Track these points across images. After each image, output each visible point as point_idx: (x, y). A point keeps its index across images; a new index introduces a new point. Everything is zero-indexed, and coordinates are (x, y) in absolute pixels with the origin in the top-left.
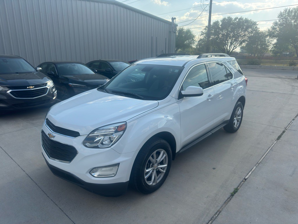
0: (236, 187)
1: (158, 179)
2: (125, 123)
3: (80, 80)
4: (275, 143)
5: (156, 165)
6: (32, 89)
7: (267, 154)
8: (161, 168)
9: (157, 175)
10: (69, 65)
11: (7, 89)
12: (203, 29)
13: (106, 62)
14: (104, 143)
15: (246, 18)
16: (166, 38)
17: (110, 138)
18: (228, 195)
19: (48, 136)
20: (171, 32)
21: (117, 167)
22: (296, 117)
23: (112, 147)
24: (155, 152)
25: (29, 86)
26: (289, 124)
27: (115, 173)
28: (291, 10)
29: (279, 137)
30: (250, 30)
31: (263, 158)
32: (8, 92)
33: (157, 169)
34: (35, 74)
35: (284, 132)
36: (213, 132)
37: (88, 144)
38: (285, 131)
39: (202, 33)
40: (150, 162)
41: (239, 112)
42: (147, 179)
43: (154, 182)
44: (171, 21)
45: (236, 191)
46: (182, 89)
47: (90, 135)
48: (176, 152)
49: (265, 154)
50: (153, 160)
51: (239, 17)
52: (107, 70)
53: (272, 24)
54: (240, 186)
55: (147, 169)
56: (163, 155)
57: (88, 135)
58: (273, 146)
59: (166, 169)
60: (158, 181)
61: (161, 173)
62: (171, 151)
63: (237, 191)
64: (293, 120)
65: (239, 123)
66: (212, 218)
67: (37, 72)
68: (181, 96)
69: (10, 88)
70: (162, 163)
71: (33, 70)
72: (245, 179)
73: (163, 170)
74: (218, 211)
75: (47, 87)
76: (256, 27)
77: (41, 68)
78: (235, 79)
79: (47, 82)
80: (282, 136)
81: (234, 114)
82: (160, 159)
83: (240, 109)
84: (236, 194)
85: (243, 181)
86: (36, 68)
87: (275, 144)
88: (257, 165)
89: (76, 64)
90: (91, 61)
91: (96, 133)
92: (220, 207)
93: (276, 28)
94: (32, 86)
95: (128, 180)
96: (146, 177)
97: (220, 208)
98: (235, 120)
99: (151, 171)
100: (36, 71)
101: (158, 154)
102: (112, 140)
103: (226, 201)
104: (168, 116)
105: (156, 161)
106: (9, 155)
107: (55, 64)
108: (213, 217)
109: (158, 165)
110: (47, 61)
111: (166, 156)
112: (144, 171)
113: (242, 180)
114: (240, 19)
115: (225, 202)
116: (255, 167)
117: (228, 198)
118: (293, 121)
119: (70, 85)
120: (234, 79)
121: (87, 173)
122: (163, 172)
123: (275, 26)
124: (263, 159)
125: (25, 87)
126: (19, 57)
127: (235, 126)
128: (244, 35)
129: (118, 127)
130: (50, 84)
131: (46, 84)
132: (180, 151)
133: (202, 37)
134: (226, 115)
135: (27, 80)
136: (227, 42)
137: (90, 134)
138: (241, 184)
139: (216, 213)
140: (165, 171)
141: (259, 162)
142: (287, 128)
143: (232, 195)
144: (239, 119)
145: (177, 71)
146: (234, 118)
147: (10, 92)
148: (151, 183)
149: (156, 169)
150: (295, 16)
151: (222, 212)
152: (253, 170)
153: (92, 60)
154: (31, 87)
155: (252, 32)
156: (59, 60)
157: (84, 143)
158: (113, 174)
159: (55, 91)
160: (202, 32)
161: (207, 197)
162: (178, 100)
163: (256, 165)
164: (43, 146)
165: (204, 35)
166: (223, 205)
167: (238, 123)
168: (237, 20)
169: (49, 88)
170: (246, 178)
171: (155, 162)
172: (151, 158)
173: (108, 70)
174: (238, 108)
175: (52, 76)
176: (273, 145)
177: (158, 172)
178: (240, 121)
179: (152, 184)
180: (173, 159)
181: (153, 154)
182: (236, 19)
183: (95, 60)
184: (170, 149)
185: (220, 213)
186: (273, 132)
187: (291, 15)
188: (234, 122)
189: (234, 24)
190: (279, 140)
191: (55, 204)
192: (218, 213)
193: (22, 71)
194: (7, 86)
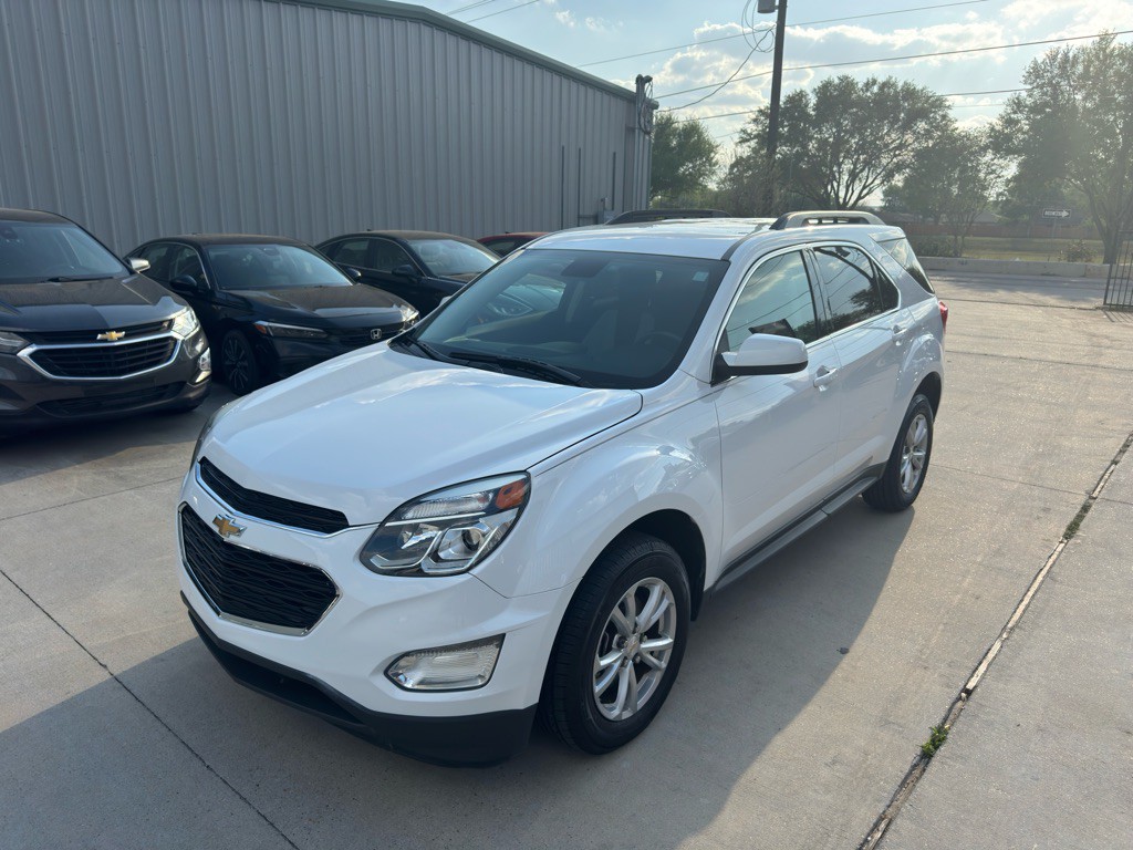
0: (937, 721)
1: (641, 693)
2: (522, 477)
3: (299, 310)
4: (1059, 549)
5: (632, 640)
6: (116, 344)
7: (1036, 592)
8: (652, 653)
9: (638, 680)
10: (256, 249)
11: (19, 342)
12: (749, 120)
13: (394, 239)
14: (442, 555)
15: (906, 83)
16: (615, 154)
17: (466, 537)
18: (912, 755)
19: (216, 529)
20: (633, 130)
21: (497, 646)
22: (1122, 452)
23: (473, 572)
24: (632, 590)
25: (103, 332)
26: (1101, 480)
27: (486, 673)
28: (1071, 55)
29: (1072, 530)
30: (922, 126)
31: (1022, 607)
32: (24, 353)
33: (637, 655)
34: (127, 284)
35: (1085, 509)
36: (832, 508)
37: (378, 560)
38: (1090, 506)
39: (745, 136)
40: (612, 629)
41: (918, 432)
42: (602, 696)
43: (625, 708)
44: (632, 87)
45: (938, 739)
46: (724, 344)
47: (387, 525)
48: (705, 588)
49: (1030, 594)
50: (625, 622)
51: (881, 79)
52: (397, 271)
53: (1004, 106)
54: (951, 717)
55: (603, 654)
56: (659, 602)
57: (382, 524)
58: (1054, 562)
59: (668, 655)
60: (641, 703)
61: (650, 673)
62: (688, 585)
63: (944, 739)
64: (1115, 462)
65: (918, 473)
66: (862, 845)
67: (134, 277)
68: (721, 373)
69: (30, 338)
70: (653, 633)
71: (117, 268)
72: (969, 692)
73: (660, 658)
74: (881, 819)
75: (172, 334)
76: (944, 117)
77: (146, 263)
78: (906, 309)
79: (172, 316)
80: (1082, 524)
81: (901, 442)
82: (648, 616)
83: (922, 423)
84: (942, 748)
85: (960, 698)
86: (129, 263)
87: (1058, 556)
88: (1005, 636)
89: (280, 248)
90: (332, 237)
91: (411, 517)
92: (888, 803)
93: (1018, 121)
94: (118, 330)
95: (536, 700)
96: (599, 688)
97: (889, 806)
98: (904, 463)
99: (617, 665)
100: (128, 274)
101: (643, 596)
102: (475, 542)
103: (906, 778)
104: (672, 449)
105: (636, 625)
106: (38, 601)
107: (197, 245)
108: (866, 841)
109: (641, 641)
110: (162, 236)
111: (670, 604)
112: (592, 662)
113: (955, 694)
114: (885, 85)
115: (903, 783)
116: (997, 646)
117: (914, 767)
118: (1112, 467)
119: (261, 326)
120: (903, 307)
121: (375, 672)
122: (658, 668)
123: (1015, 113)
124: (1024, 611)
125: (90, 335)
127: (905, 488)
128: (901, 146)
129: (496, 492)
130: (184, 323)
131: (171, 322)
132: (717, 582)
133: (745, 151)
134: (877, 448)
135: (98, 308)
136: (835, 169)
137: (388, 519)
138: (955, 711)
139: (876, 826)
140: (664, 665)
141: (1010, 625)
142: (1096, 492)
143: (927, 756)
144: (919, 458)
145: (701, 276)
146: (901, 457)
147: (32, 356)
148: (615, 712)
149: (633, 654)
150: (1085, 76)
151: (898, 821)
152: (991, 656)
153: (335, 233)
154: (114, 335)
155: (928, 134)
157: (364, 556)
158: (480, 676)
159: (203, 352)
160: (744, 131)
161: (834, 762)
162: (709, 389)
163: (1001, 635)
164: (185, 565)
165: (753, 143)
166: (897, 792)
167: (915, 477)
168: (875, 89)
169: (180, 338)
170: (970, 686)
171: (631, 628)
172: (616, 612)
173: (401, 269)
174: (915, 420)
175: (189, 293)
176: (1054, 557)
177: (642, 668)
178: (922, 469)
179: (620, 714)
180: (694, 618)
181: (625, 598)
182: (869, 85)
183: (346, 233)
184: (685, 578)
185: (892, 827)
186: (1046, 510)
187: (1074, 73)
188: (902, 471)
189: (861, 103)
190: (1072, 541)
191: (241, 797)
192: (883, 826)
193: (73, 272)
194: (21, 330)
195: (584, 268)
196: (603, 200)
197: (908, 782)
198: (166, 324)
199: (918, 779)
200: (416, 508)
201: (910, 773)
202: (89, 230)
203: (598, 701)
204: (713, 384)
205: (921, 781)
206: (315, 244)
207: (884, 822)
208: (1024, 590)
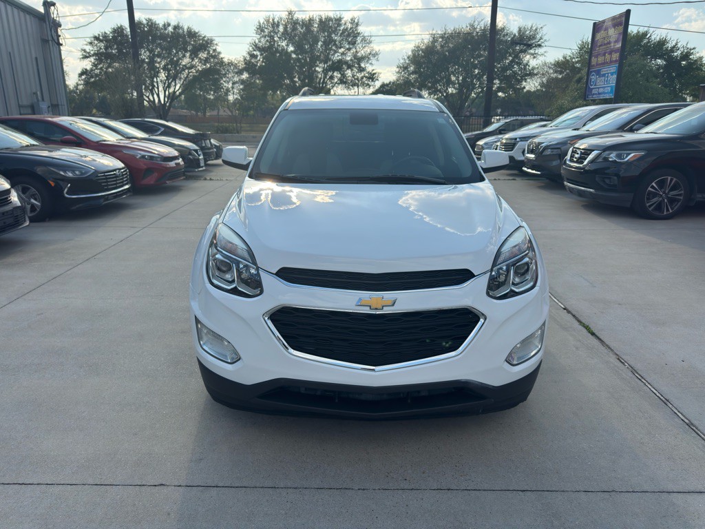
12: (85, 43)
15: (189, 28)
16: (36, 58)
20: (47, 41)
28: (276, 20)
30: (203, 55)
37: (491, 293)
39: (85, 54)
44: (42, 10)
47: (494, 269)
51: (173, 23)
53: (248, 46)
57: (491, 270)
74: (618, 359)
76: (215, 50)
91: (501, 262)
93: (257, 56)
103: (601, 343)
108: (627, 367)
113: (565, 311)
114: (176, 28)
123: (255, 50)
128: (192, 67)
133: (87, 64)
137: (493, 266)
139: (622, 362)
143: (592, 333)
150: (285, 32)
155: (206, 61)
157: (488, 292)
160: (85, 51)
165: (92, 59)
166: (607, 349)
168: (170, 29)
182: (167, 25)
187: (279, 31)
189: (164, 37)
196: (35, 94)
201: (598, 341)
207: (621, 359)
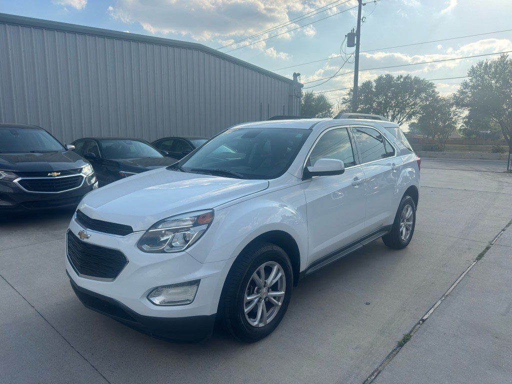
0: (407, 332)
1: (269, 317)
2: (211, 211)
3: (139, 166)
4: (473, 264)
5: (264, 290)
6: (56, 178)
7: (460, 281)
8: (275, 298)
9: (268, 310)
10: (122, 142)
11: (13, 176)
12: (346, 94)
13: (184, 139)
14: (173, 244)
15: (415, 77)
16: (284, 106)
17: (184, 237)
18: (394, 345)
19: (78, 237)
20: (292, 96)
21: (196, 287)
22: (507, 226)
23: (187, 251)
24: (263, 266)
25: (51, 172)
26: (496, 237)
27: (192, 298)
28: (488, 64)
29: (480, 256)
30: (423, 95)
31: (453, 287)
32: (16, 181)
33: (266, 297)
34: (64, 154)
35: (488, 248)
36: (365, 243)
37: (145, 247)
38: (490, 247)
40: (254, 283)
41: (409, 213)
42: (248, 314)
43: (260, 321)
45: (407, 339)
46: (309, 163)
47: (150, 231)
48: (301, 271)
49: (457, 282)
50: (260, 281)
51: (404, 76)
52: (185, 152)
53: (460, 86)
54: (414, 331)
55: (249, 295)
56: (276, 275)
57: (147, 231)
58: (470, 270)
59: (282, 299)
60: (269, 321)
61: (274, 307)
62: (291, 267)
63: (409, 339)
64: (504, 230)
65: (409, 232)
66: (365, 381)
67: (67, 151)
68: (307, 175)
69: (19, 174)
70: (274, 288)
71: (61, 148)
72: (423, 321)
73: (278, 301)
74: (375, 371)
75: (81, 174)
76: (433, 91)
77: (74, 147)
78: (399, 157)
79: (82, 167)
80: (485, 255)
81: (399, 217)
82: (271, 280)
83: (409, 209)
84: (408, 343)
85: (419, 323)
86: (66, 146)
88: (443, 298)
89: (133, 142)
90: (159, 139)
91: (161, 228)
92: (380, 364)
93: (467, 93)
94: (57, 172)
95: (215, 312)
96: (246, 310)
97: (380, 366)
98: (402, 226)
99: (256, 300)
100: (65, 150)
101: (268, 270)
102: (188, 239)
103: (390, 354)
104: (286, 206)
105: (265, 283)
107: (97, 140)
108: (367, 380)
109: (268, 291)
110: (84, 137)
111: (282, 275)
112: (242, 298)
113: (417, 321)
114: (406, 78)
115: (388, 357)
116: (439, 302)
117: (395, 350)
118: (502, 232)
119: (122, 173)
120: (397, 156)
121: (142, 297)
122: (277, 305)
123: (465, 89)
124: (454, 289)
125: (45, 174)
126: (39, 128)
127: (403, 238)
128: (415, 104)
129: (198, 217)
130: (87, 170)
131: (81, 169)
132: (307, 269)
133: (344, 107)
134: (386, 217)
135: (50, 163)
136: (385, 114)
137: (150, 228)
138: (416, 328)
139: (373, 374)
140: (280, 304)
141: (446, 294)
142: (494, 242)
143: (401, 345)
144: (409, 225)
145: (300, 136)
146: (399, 224)
147: (19, 182)
148: (255, 323)
149: (264, 296)
150: (496, 72)
151: (383, 372)
152: (436, 306)
153: (160, 137)
154: (56, 174)
155: (426, 99)
156: (105, 135)
157: (140, 243)
158: (188, 300)
159: (95, 182)
160: (344, 99)
161: (357, 348)
162: (301, 181)
164: (68, 256)
165: (348, 104)
166: (385, 360)
167: (408, 234)
168: (402, 80)
169: (85, 176)
170: (425, 318)
171: (263, 284)
172: (255, 275)
174: (406, 207)
175: (92, 160)
176: (471, 267)
177: (269, 305)
178: (411, 230)
179: (258, 324)
180: (295, 284)
181: (259, 270)
182: (399, 78)
183: (165, 137)
184: (289, 263)
185: (380, 374)
186: (469, 249)
187: (490, 72)
188: (401, 230)
189: (396, 85)
190: (480, 261)
191: (84, 359)
192: (376, 374)
193: (41, 149)
194: (15, 171)
195: (251, 135)
197: (390, 357)
198: (79, 170)
199: (395, 355)
200: (163, 223)
201: (392, 352)
202: (53, 135)
203: (247, 317)
204: (303, 179)
205: (396, 356)
206: (151, 142)
207: (377, 372)
208: (454, 280)
